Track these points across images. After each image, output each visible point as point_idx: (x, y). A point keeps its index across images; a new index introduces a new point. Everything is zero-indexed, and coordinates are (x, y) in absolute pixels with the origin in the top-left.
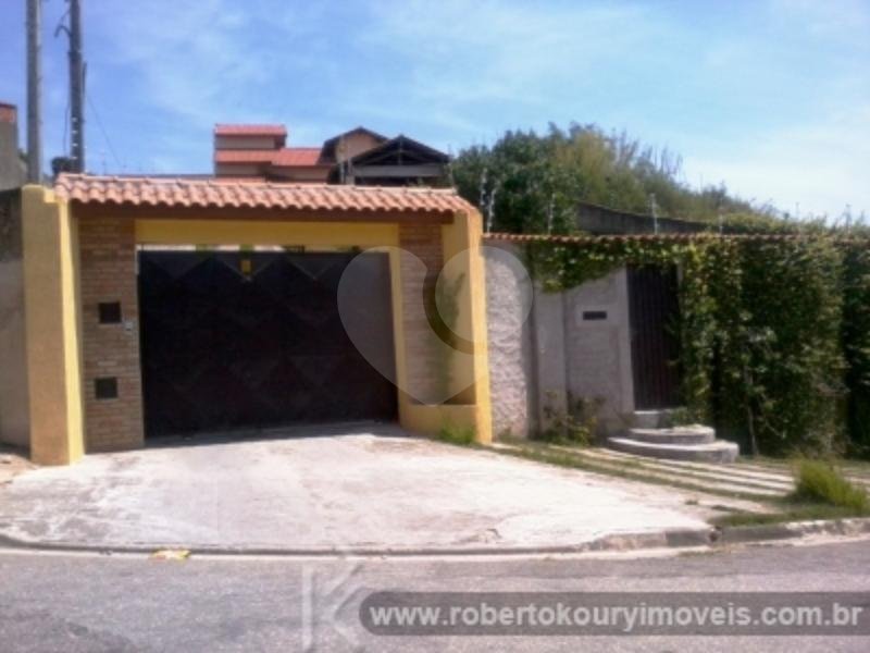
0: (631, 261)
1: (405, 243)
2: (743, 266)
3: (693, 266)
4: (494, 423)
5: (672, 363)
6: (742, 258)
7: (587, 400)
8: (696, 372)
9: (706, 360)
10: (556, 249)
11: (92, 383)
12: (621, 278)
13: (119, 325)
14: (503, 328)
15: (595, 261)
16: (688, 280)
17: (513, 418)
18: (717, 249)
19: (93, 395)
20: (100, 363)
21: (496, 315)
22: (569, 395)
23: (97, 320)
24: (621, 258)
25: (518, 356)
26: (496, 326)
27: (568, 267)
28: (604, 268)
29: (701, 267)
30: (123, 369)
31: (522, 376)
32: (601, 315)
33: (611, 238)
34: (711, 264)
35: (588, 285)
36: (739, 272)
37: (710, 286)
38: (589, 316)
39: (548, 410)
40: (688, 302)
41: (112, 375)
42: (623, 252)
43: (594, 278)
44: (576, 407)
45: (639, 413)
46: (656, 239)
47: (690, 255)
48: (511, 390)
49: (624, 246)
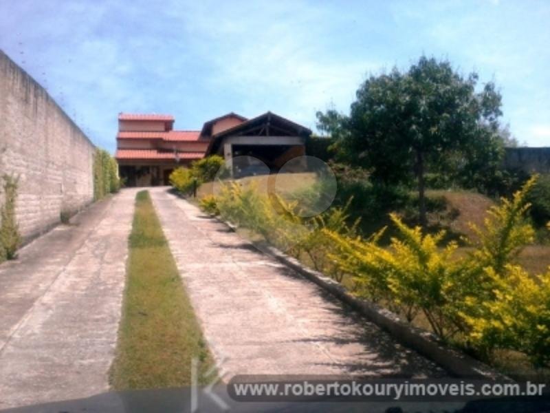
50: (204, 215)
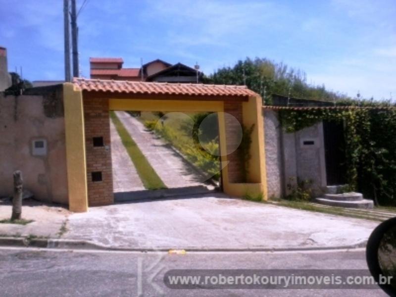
0: (325, 118)
1: (226, 110)
2: (370, 121)
3: (351, 120)
4: (269, 192)
5: (342, 164)
6: (370, 118)
7: (307, 181)
8: (352, 168)
9: (356, 163)
10: (292, 113)
11: (90, 174)
12: (320, 126)
13: (103, 147)
14: (271, 148)
15: (309, 119)
16: (348, 127)
17: (275, 189)
18: (359, 113)
19: (91, 180)
20: (94, 165)
21: (268, 142)
22: (298, 179)
23: (92, 145)
24: (321, 117)
25: (276, 161)
26: (267, 148)
27: (297, 121)
28: (313, 121)
29: (353, 121)
30: (104, 167)
31: (278, 170)
32: (312, 143)
33: (316, 108)
34: (358, 120)
35: (306, 129)
36: (369, 123)
37: (357, 129)
38: (306, 143)
39: (289, 186)
40: (349, 137)
41: (99, 171)
42: (322, 115)
43: (308, 126)
44: (301, 184)
45: (328, 187)
46: (336, 109)
47: (349, 116)
48: (274, 177)
49: (322, 112)
50: (147, 129)
